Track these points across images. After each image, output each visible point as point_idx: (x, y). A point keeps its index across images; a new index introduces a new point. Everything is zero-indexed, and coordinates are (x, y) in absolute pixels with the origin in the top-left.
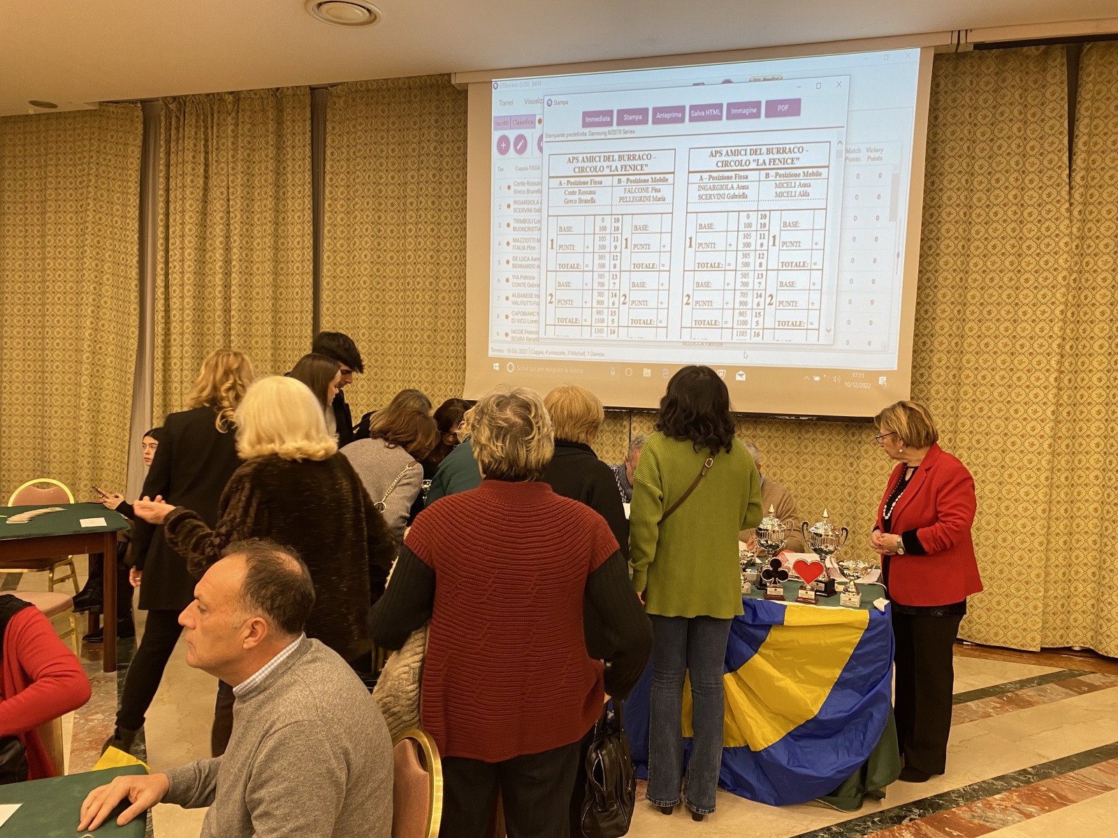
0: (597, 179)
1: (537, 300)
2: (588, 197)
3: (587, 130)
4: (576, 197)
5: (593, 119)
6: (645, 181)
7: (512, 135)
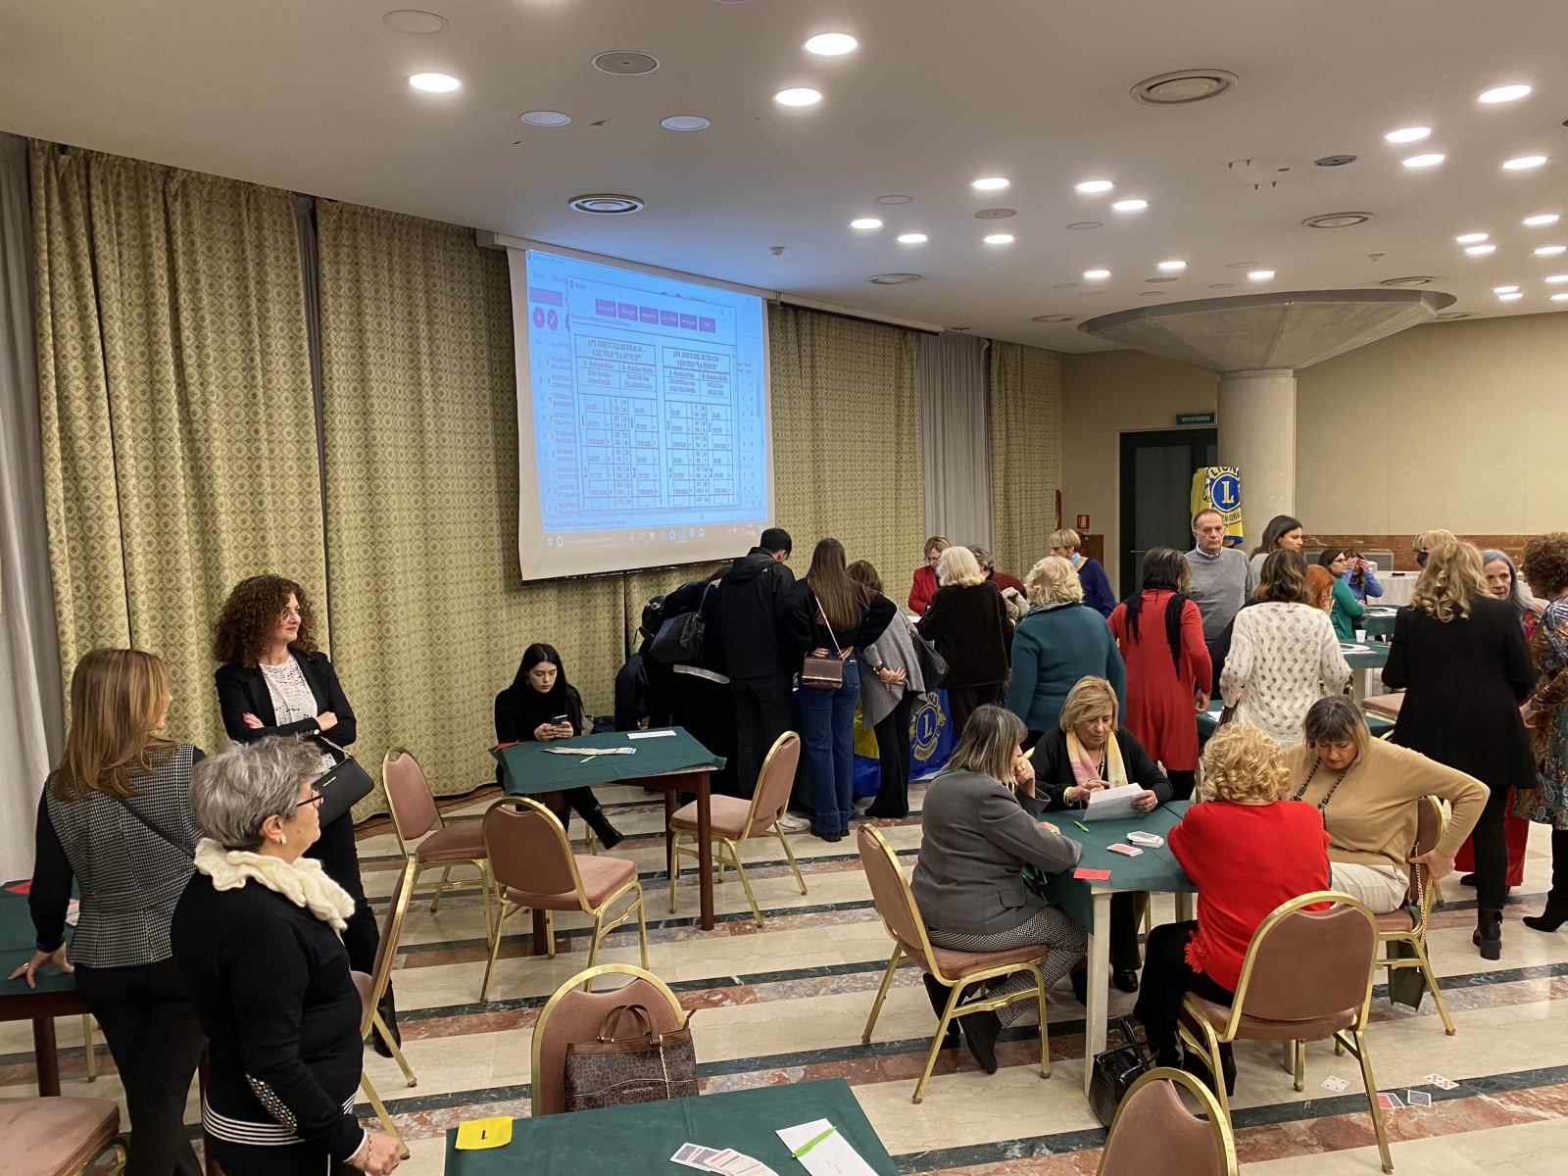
0: (610, 363)
1: (574, 473)
2: (604, 379)
3: (599, 317)
4: (596, 378)
5: (604, 307)
6: (639, 370)
7: (546, 308)
